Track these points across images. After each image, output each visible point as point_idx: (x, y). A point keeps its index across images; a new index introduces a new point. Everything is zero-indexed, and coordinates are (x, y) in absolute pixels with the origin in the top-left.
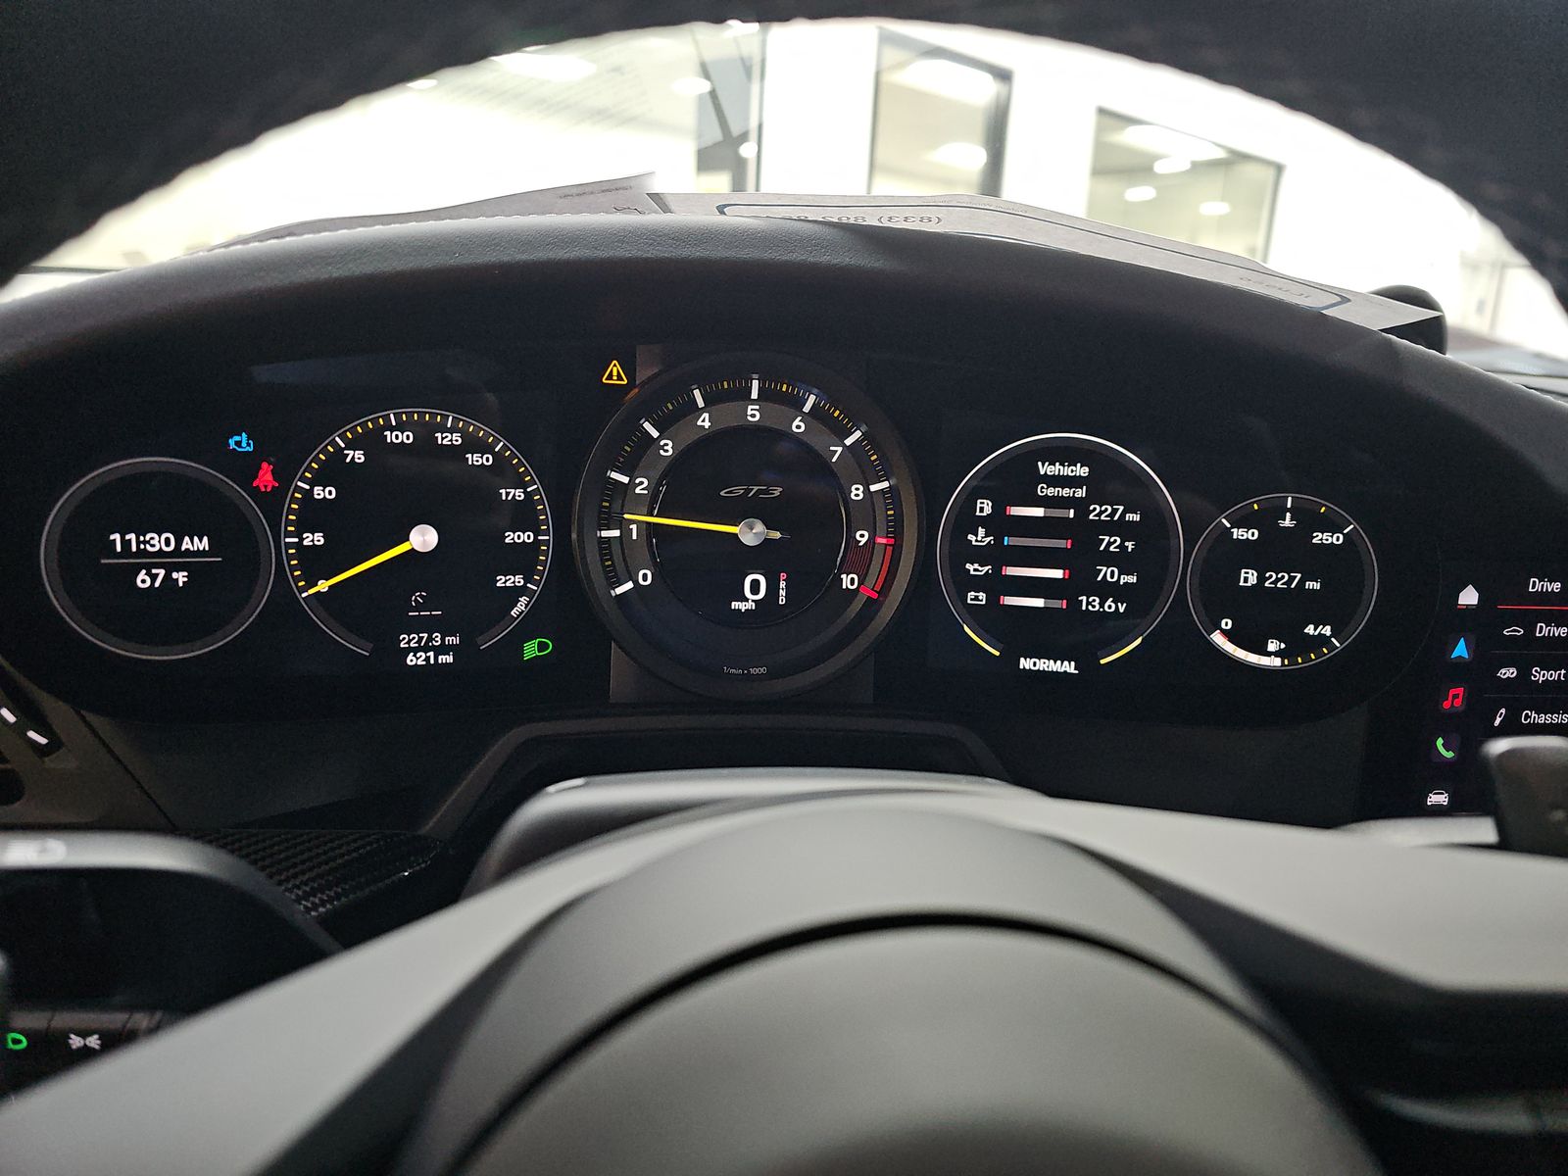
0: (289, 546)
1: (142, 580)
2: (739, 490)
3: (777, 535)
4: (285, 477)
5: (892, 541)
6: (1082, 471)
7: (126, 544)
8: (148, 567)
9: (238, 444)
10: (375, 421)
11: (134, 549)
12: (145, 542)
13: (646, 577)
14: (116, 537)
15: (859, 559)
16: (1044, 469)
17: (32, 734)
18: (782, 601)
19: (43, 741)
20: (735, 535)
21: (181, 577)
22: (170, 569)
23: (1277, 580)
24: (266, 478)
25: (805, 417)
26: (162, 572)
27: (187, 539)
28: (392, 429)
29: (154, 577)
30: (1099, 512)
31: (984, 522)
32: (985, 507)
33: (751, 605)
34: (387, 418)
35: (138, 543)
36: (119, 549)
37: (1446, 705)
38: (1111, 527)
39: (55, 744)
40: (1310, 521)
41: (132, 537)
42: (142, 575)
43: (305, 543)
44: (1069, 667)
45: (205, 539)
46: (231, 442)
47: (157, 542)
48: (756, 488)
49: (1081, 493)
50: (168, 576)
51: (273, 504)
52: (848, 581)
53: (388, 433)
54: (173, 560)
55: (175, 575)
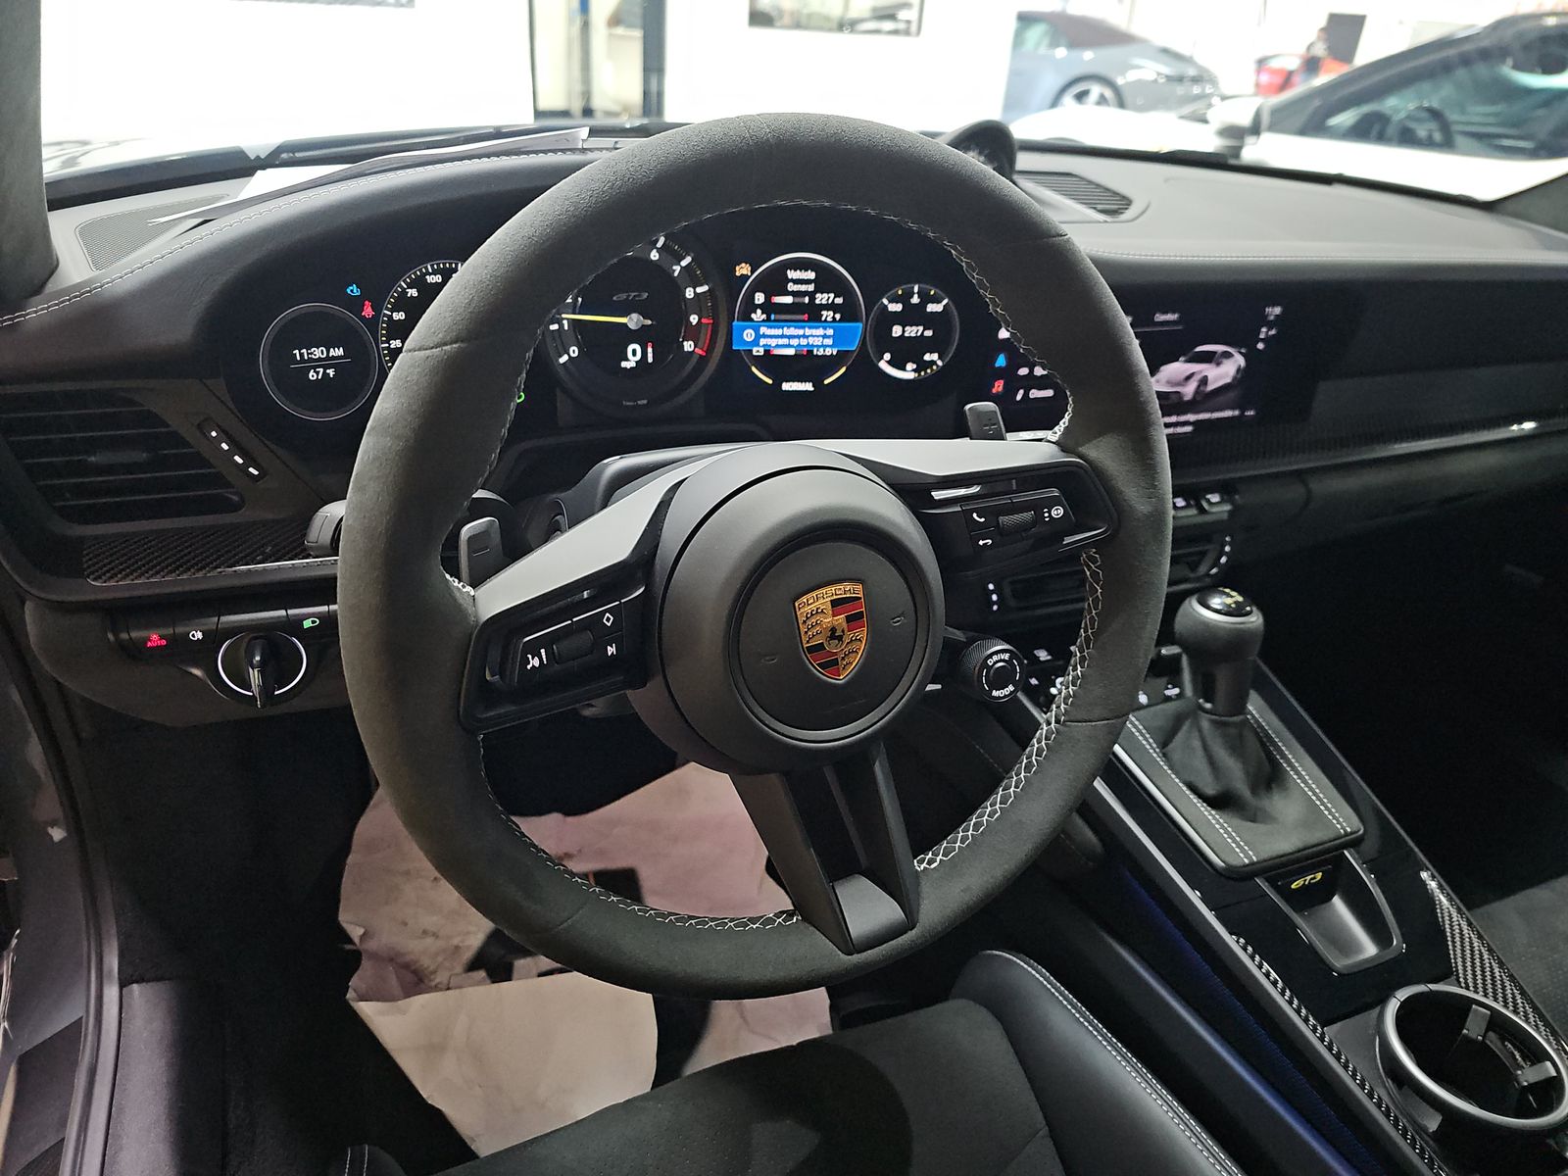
0: (384, 349)
1: (312, 375)
2: (624, 296)
3: (650, 322)
4: (378, 309)
5: (711, 321)
6: (811, 275)
7: (301, 355)
8: (314, 368)
9: (352, 291)
10: (420, 270)
11: (306, 358)
12: (311, 354)
13: (574, 351)
14: (297, 352)
15: (693, 334)
16: (792, 274)
17: (251, 470)
18: (650, 360)
19: (256, 473)
20: (625, 325)
21: (331, 372)
22: (326, 368)
23: (912, 331)
24: (368, 312)
25: (658, 250)
26: (321, 370)
27: (332, 350)
28: (430, 274)
29: (318, 373)
30: (822, 298)
31: (759, 306)
32: (760, 298)
33: (633, 364)
34: (426, 268)
35: (308, 354)
36: (298, 358)
37: (994, 391)
38: (827, 307)
39: (263, 474)
40: (926, 299)
41: (304, 351)
42: (312, 373)
43: (392, 346)
44: (808, 387)
45: (341, 349)
46: (348, 291)
47: (318, 353)
48: (633, 294)
49: (811, 288)
50: (324, 372)
51: (372, 324)
52: (688, 346)
53: (428, 277)
54: (327, 362)
55: (328, 371)
